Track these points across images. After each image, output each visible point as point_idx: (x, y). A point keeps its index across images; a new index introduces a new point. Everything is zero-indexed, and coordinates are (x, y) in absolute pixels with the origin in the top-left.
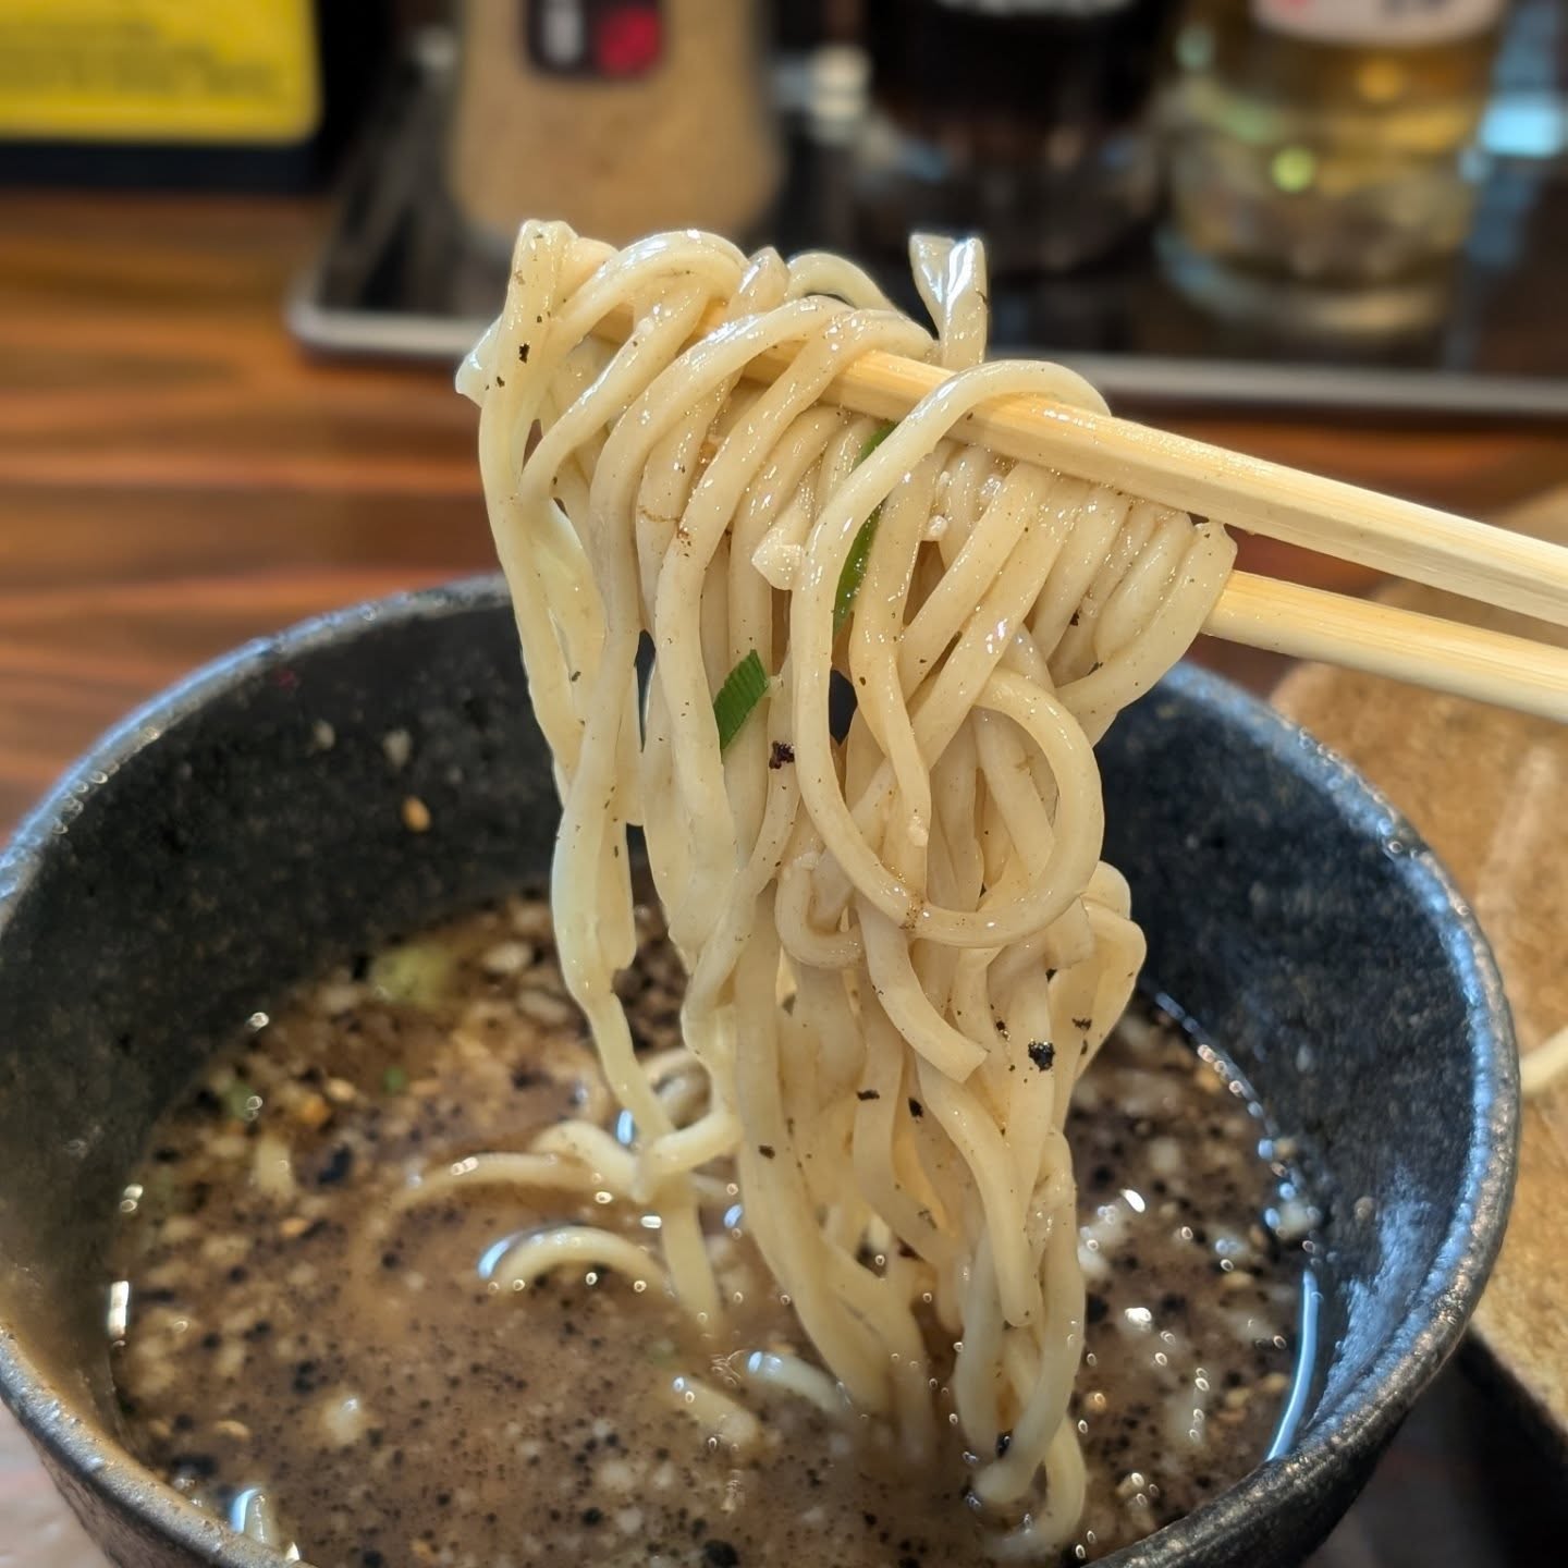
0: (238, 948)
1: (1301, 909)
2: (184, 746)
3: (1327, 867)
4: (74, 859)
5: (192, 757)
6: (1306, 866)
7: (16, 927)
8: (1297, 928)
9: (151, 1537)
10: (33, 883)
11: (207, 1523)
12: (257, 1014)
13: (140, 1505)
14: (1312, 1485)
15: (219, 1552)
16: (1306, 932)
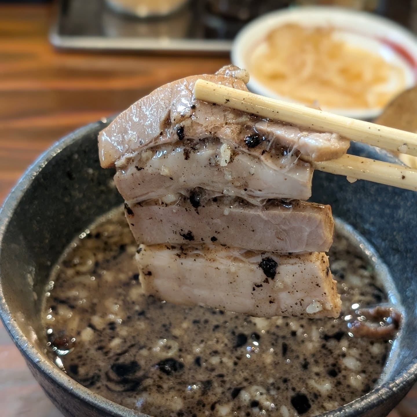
0: (88, 208)
1: (400, 216)
2: (76, 149)
3: (409, 204)
4: (42, 180)
5: (78, 152)
6: (402, 203)
7: (24, 199)
8: (398, 221)
9: (52, 383)
10: (30, 187)
11: (69, 380)
12: (83, 233)
13: (49, 373)
14: (398, 391)
15: (72, 389)
16: (401, 223)
